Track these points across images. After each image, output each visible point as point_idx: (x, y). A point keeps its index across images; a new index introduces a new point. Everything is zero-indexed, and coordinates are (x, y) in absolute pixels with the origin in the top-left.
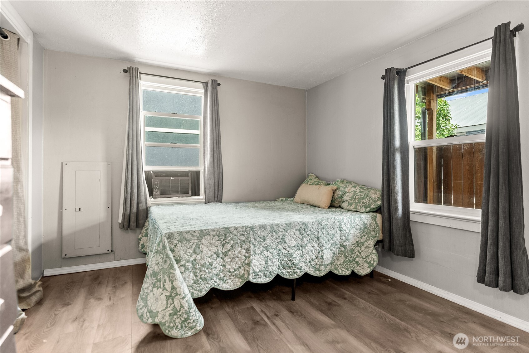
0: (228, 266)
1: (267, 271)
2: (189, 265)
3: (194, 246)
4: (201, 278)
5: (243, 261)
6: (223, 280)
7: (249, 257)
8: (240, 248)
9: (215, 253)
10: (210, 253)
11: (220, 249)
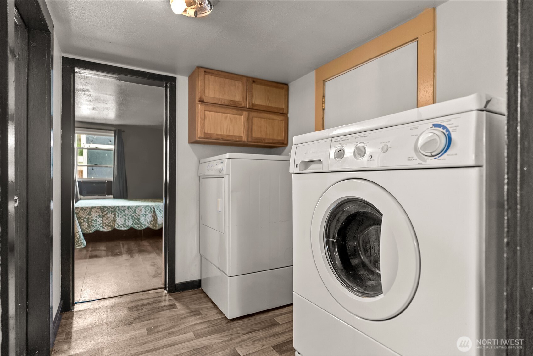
0: (105, 222)
1: (125, 225)
2: (86, 220)
3: (88, 212)
4: (91, 225)
5: (112, 220)
6: (102, 227)
7: (115, 218)
8: (111, 214)
9: (98, 216)
10: (96, 216)
11: (101, 214)
